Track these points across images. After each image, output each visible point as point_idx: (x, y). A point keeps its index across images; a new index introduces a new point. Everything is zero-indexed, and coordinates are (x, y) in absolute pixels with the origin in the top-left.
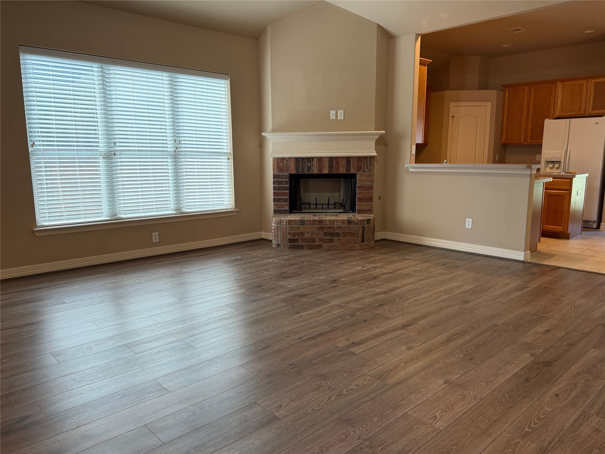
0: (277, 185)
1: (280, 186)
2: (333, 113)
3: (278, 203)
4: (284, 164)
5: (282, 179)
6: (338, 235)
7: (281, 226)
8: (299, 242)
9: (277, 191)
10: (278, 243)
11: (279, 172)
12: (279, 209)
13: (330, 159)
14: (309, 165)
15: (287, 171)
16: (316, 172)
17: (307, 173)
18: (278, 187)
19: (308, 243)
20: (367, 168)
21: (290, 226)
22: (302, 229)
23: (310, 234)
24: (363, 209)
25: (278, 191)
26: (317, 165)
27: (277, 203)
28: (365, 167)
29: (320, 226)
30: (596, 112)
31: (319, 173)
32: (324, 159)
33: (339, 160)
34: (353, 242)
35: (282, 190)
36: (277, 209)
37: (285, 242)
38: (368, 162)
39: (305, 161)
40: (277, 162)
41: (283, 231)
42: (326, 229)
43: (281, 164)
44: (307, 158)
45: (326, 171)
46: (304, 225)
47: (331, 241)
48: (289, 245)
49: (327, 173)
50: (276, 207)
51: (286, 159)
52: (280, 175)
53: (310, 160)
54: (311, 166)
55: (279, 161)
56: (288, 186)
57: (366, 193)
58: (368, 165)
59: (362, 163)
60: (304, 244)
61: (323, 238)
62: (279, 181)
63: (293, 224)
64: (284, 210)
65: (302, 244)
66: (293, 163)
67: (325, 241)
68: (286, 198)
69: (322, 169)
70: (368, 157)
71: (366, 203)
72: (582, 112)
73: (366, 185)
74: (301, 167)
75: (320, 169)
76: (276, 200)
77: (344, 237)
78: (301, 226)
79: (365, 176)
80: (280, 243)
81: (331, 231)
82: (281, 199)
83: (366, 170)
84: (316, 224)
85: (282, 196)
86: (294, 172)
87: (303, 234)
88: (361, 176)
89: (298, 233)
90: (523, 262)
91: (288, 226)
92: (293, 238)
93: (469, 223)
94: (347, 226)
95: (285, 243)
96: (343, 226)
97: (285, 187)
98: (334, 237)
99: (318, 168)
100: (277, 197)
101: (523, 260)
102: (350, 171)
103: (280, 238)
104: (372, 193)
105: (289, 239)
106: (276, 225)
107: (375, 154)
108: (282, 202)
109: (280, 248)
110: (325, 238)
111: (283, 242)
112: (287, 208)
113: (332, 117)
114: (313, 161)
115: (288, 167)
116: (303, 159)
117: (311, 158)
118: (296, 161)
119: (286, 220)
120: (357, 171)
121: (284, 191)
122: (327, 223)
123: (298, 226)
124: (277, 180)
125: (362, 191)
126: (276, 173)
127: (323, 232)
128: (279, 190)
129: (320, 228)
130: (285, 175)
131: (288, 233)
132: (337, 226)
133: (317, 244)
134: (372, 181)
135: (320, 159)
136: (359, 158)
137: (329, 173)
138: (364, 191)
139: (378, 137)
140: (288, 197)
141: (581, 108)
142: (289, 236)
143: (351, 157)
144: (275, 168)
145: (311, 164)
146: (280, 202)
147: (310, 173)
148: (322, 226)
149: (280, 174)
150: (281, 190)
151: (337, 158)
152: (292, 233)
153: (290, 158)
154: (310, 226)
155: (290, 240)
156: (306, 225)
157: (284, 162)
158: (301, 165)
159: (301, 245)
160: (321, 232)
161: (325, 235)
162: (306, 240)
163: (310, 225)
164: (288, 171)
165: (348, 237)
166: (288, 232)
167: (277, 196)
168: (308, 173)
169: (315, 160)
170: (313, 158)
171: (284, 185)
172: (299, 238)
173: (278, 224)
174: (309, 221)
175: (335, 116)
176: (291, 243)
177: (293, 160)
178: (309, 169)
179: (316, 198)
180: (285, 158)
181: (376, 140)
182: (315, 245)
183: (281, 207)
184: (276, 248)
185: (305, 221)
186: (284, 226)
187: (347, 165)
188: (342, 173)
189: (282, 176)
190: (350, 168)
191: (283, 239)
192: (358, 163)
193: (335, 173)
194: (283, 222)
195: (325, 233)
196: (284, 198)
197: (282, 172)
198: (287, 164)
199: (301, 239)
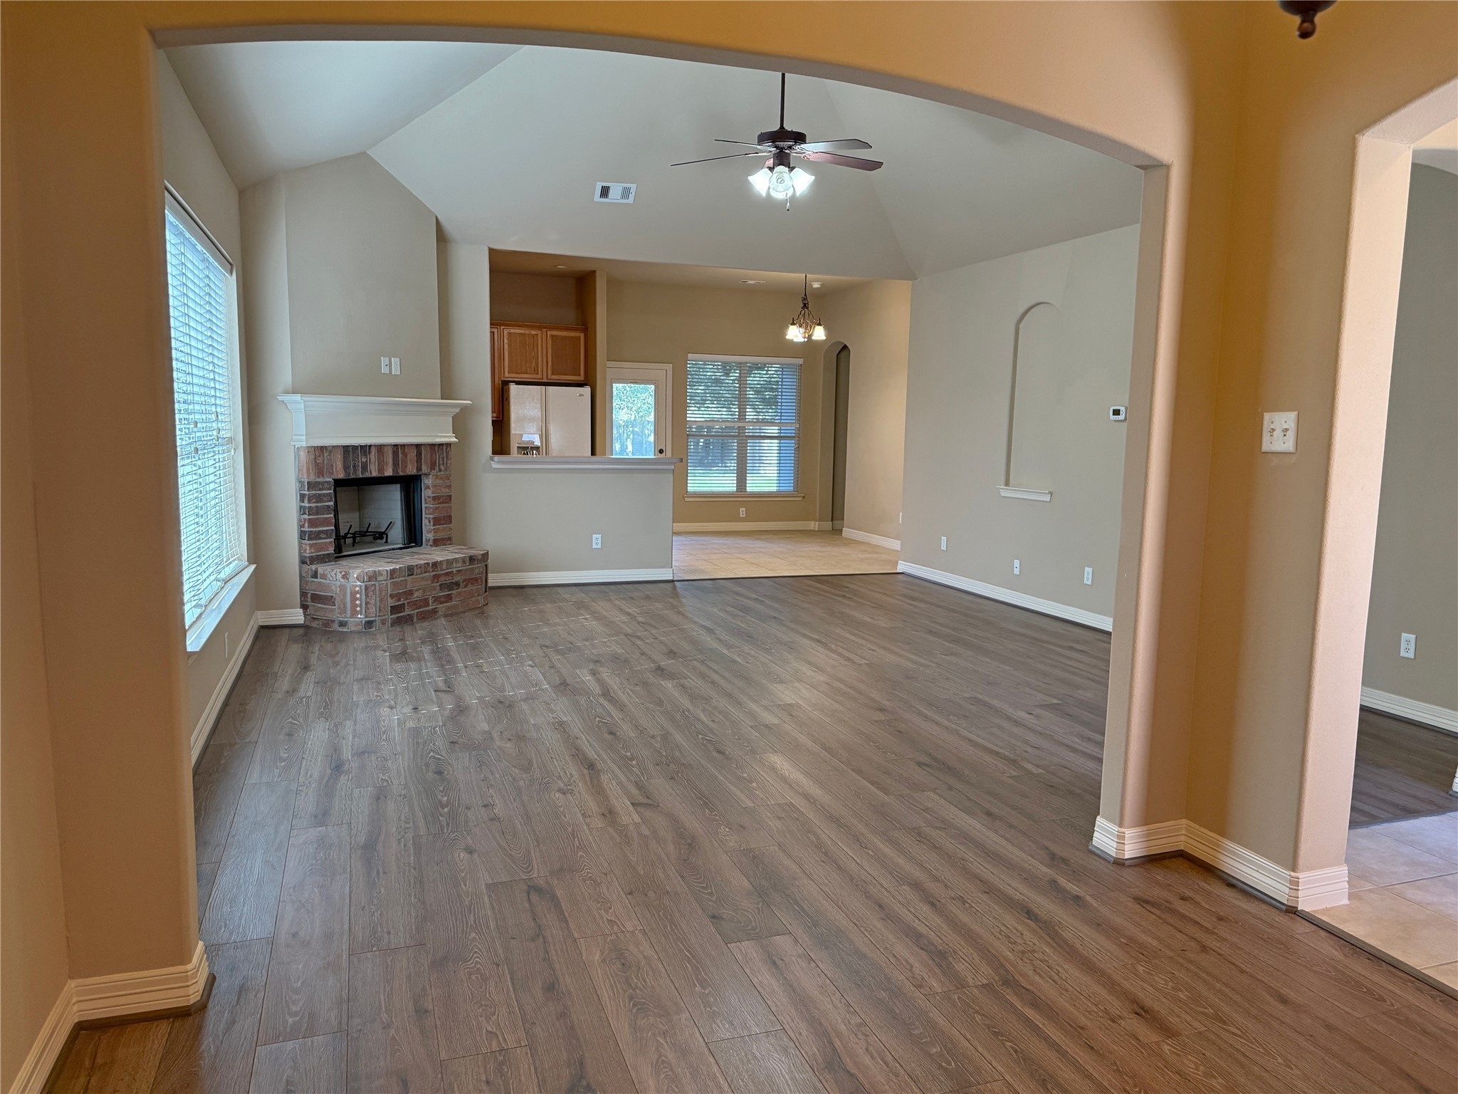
0: (314, 503)
1: (319, 504)
2: (384, 361)
3: (317, 542)
4: (325, 459)
5: (323, 489)
6: (457, 584)
7: (375, 585)
8: (406, 610)
9: (314, 517)
10: (367, 619)
11: (318, 477)
12: (319, 553)
13: (395, 449)
14: (365, 461)
15: (330, 472)
16: (375, 474)
17: (361, 476)
18: (317, 507)
19: (418, 609)
20: (443, 464)
21: (392, 581)
22: (410, 583)
23: (421, 591)
24: (442, 537)
25: (316, 517)
26: (375, 461)
27: (314, 542)
28: (441, 462)
29: (434, 573)
30: (555, 378)
31: (380, 475)
32: (386, 449)
33: (406, 450)
34: (476, 596)
35: (323, 514)
36: (314, 554)
37: (384, 616)
38: (443, 453)
39: (358, 453)
40: (313, 457)
41: (380, 593)
42: (442, 579)
43: (320, 460)
44: (361, 446)
45: (389, 472)
46: (413, 574)
47: (449, 598)
48: (391, 619)
49: (391, 474)
50: (313, 551)
51: (329, 449)
52: (319, 483)
53: (365, 449)
54: (367, 461)
55: (317, 454)
56: (332, 503)
57: (443, 508)
58: (443, 458)
59: (436, 455)
60: (413, 612)
61: (439, 595)
62: (319, 494)
63: (396, 578)
64: (328, 554)
65: (410, 613)
66: (340, 456)
67: (442, 600)
68: (330, 530)
69: (384, 468)
70: (443, 444)
71: (445, 526)
72: (540, 376)
73: (444, 494)
74: (352, 463)
75: (381, 470)
76: (313, 536)
77: (465, 587)
78: (409, 579)
79: (441, 479)
80: (374, 619)
81: (448, 580)
82: (323, 532)
83: (442, 467)
84: (429, 572)
85: (324, 526)
86: (341, 476)
87: (411, 593)
88: (435, 478)
89: (405, 593)
90: (672, 581)
91: (389, 582)
92: (397, 604)
93: (597, 542)
94: (469, 567)
95: (383, 618)
96: (464, 568)
97: (328, 506)
98: (453, 590)
99: (378, 465)
100: (315, 529)
101: (671, 578)
102: (421, 470)
103: (374, 609)
104: (450, 508)
105: (391, 607)
106: (363, 584)
107: (453, 439)
108: (323, 538)
109: (374, 629)
110: (441, 594)
111: (379, 616)
112: (331, 550)
113: (385, 370)
114: (370, 453)
115: (332, 466)
116: (355, 448)
117: (366, 446)
118: (344, 452)
119: (387, 570)
120: (431, 471)
121: (327, 514)
122: (444, 567)
123: (404, 578)
124: (313, 492)
125: (438, 505)
126: (313, 478)
127: (438, 584)
128: (317, 514)
129: (434, 576)
130: (326, 482)
131: (391, 595)
132: (455, 569)
133: (430, 608)
134: (449, 487)
135: (380, 448)
136: (432, 446)
137: (394, 475)
138: (441, 505)
139: (457, 410)
140: (333, 528)
141: (538, 370)
142: (391, 602)
143: (421, 445)
144: (311, 468)
145: (367, 457)
146: (321, 538)
147: (367, 475)
148: (437, 573)
149: (318, 480)
150: (321, 514)
151: (403, 446)
152: (396, 595)
153: (334, 446)
154: (421, 576)
155: (394, 609)
157: (325, 454)
158: (353, 460)
159: (409, 615)
161: (441, 590)
162: (415, 604)
163: (421, 573)
164: (332, 474)
165: (470, 587)
166: (389, 594)
167: (316, 527)
168: (364, 476)
169: (373, 450)
170: (370, 446)
171: (325, 502)
172: (406, 602)
173: (369, 581)
174: (421, 567)
175: (388, 366)
176: (394, 613)
177: (339, 452)
178: (365, 468)
180: (326, 447)
181: (454, 416)
182: (428, 611)
183: (322, 549)
184: (364, 630)
185: (413, 569)
186: (383, 582)
187: (417, 459)
188: (410, 473)
189: (323, 483)
190: (421, 465)
191: (380, 610)
192: (431, 456)
193: (401, 474)
194: (382, 575)
195: (441, 585)
196: (327, 530)
197: (323, 476)
198: (331, 459)
199: (408, 603)
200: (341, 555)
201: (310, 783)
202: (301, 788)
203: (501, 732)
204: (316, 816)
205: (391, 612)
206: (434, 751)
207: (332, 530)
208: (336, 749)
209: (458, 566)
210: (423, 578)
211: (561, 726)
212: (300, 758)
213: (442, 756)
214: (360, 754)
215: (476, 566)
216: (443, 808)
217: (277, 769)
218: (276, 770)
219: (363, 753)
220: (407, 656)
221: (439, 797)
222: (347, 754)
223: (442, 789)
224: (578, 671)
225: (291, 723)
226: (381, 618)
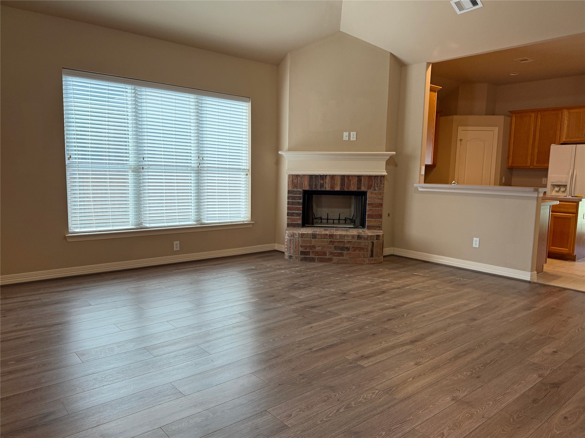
0: (291, 200)
1: (294, 201)
2: (346, 134)
3: (292, 217)
4: (298, 180)
5: (296, 194)
6: (348, 249)
8: (311, 255)
9: (290, 206)
10: (290, 255)
11: (294, 188)
12: (293, 223)
13: (342, 177)
14: (322, 182)
15: (300, 187)
16: (328, 189)
17: (319, 190)
18: (292, 202)
19: (319, 256)
20: (378, 186)
21: (302, 239)
22: (314, 242)
23: (321, 247)
24: (373, 225)
25: (292, 206)
26: (329, 183)
27: (290, 217)
28: (376, 185)
29: (330, 240)
31: (331, 190)
32: (336, 177)
33: (350, 178)
34: (362, 257)
35: (296, 205)
36: (290, 222)
37: (297, 255)
38: (378, 181)
39: (319, 178)
40: (292, 179)
41: (295, 244)
42: (337, 244)
43: (295, 181)
44: (320, 176)
45: (338, 188)
46: (316, 238)
47: (341, 255)
48: (301, 257)
49: (339, 190)
50: (289, 221)
51: (301, 176)
52: (294, 191)
53: (323, 177)
54: (323, 183)
55: (294, 178)
56: (301, 201)
57: (375, 210)
58: (378, 184)
59: (372, 181)
60: (315, 257)
61: (334, 251)
62: (293, 196)
63: (305, 238)
64: (297, 224)
65: (313, 257)
66: (307, 180)
67: (336, 254)
68: (299, 213)
69: (334, 186)
70: (379, 176)
71: (376, 219)
73: (376, 203)
74: (314, 183)
76: (290, 214)
77: (354, 251)
78: (313, 240)
79: (375, 194)
80: (292, 255)
81: (341, 245)
82: (295, 213)
83: (376, 188)
84: (327, 238)
85: (295, 211)
86: (307, 188)
87: (314, 247)
88: (371, 194)
89: (310, 246)
90: (529, 282)
91: (300, 239)
92: (305, 250)
93: (476, 242)
94: (357, 241)
95: (297, 256)
96: (353, 241)
97: (299, 202)
98: (344, 251)
99: (331, 185)
100: (291, 212)
101: (529, 279)
102: (360, 188)
103: (292, 251)
104: (381, 211)
105: (301, 251)
106: (289, 238)
107: (385, 174)
109: (292, 260)
110: (335, 252)
112: (300, 222)
113: (345, 138)
114: (325, 179)
115: (302, 184)
116: (316, 176)
117: (324, 175)
118: (310, 178)
119: (299, 233)
120: (368, 189)
121: (298, 205)
122: (338, 237)
123: (310, 239)
124: (291, 195)
125: (372, 208)
126: (291, 189)
127: (334, 246)
128: (292, 205)
129: (331, 241)
130: (298, 191)
131: (301, 245)
132: (347, 240)
133: (327, 257)
134: (382, 199)
135: (333, 177)
136: (370, 177)
137: (341, 190)
138: (374, 208)
139: (388, 158)
140: (301, 212)
142: (301, 249)
143: (362, 176)
144: (290, 184)
145: (324, 181)
146: (294, 216)
147: (323, 189)
148: (333, 240)
150: (294, 205)
151: (348, 176)
152: (304, 246)
153: (304, 175)
154: (321, 240)
155: (302, 253)
156: (318, 239)
157: (299, 178)
158: (315, 182)
159: (312, 257)
160: (332, 246)
161: (335, 249)
162: (317, 253)
163: (322, 238)
164: (302, 187)
165: (357, 252)
166: (300, 245)
167: (291, 211)
168: (321, 190)
169: (328, 178)
170: (326, 176)
171: (297, 200)
172: (311, 251)
173: (291, 237)
174: (321, 235)
175: (348, 137)
176: (303, 255)
177: (307, 178)
178: (322, 185)
179: (328, 214)
180: (299, 175)
181: (387, 160)
183: (294, 221)
184: (289, 259)
185: (316, 235)
186: (297, 239)
187: (358, 183)
188: (353, 190)
189: (296, 191)
190: (361, 186)
191: (295, 252)
192: (369, 182)
193: (346, 190)
194: (296, 235)
195: (335, 247)
196: (297, 213)
197: (296, 188)
198: (302, 181)
199: (312, 252)
200: (305, 225)
205: (301, 254)
209: (350, 239)
210: (322, 241)
215: (363, 241)
226: (296, 255)
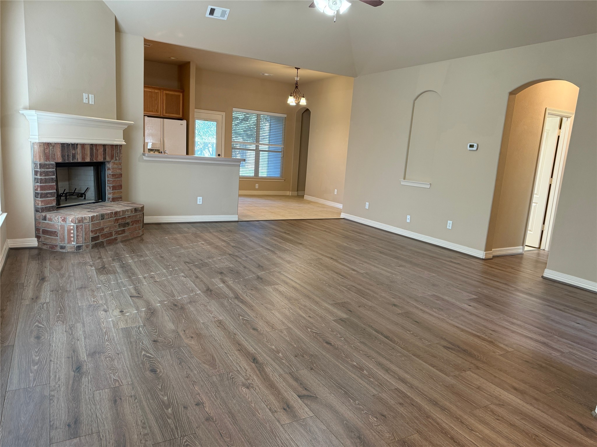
0: (44, 176)
1: (46, 177)
2: (85, 96)
3: (46, 199)
4: (50, 151)
5: (49, 168)
6: (128, 224)
7: (82, 225)
8: (100, 239)
9: (43, 185)
10: (78, 245)
11: (46, 161)
12: (46, 206)
13: (91, 146)
14: (74, 152)
15: (53, 159)
16: (80, 160)
17: (72, 161)
18: (45, 179)
19: (107, 238)
21: (92, 223)
22: (103, 224)
23: (108, 228)
24: (117, 197)
25: (45, 184)
26: (80, 153)
27: (44, 199)
28: (117, 155)
29: (115, 218)
30: (167, 115)
31: (83, 161)
32: (86, 146)
33: (97, 148)
34: (138, 229)
35: (49, 183)
36: (44, 206)
37: (88, 242)
38: (118, 150)
39: (70, 148)
40: (43, 149)
41: (85, 230)
42: (120, 221)
43: (47, 151)
44: (72, 144)
45: (88, 160)
46: (104, 219)
47: (124, 231)
48: (92, 244)
49: (89, 161)
50: (43, 204)
51: (53, 145)
52: (46, 165)
53: (74, 146)
54: (75, 153)
55: (46, 147)
56: (54, 177)
57: (118, 180)
58: (118, 153)
59: (114, 151)
60: (104, 240)
61: (118, 230)
62: (46, 171)
63: (95, 221)
64: (52, 206)
65: (102, 240)
66: (59, 150)
67: (120, 233)
68: (53, 192)
69: (85, 157)
70: (118, 145)
71: (118, 190)
72: (159, 114)
73: (118, 173)
74: (66, 154)
75: (83, 158)
76: (43, 196)
77: (132, 225)
78: (102, 221)
79: (117, 164)
80: (81, 245)
81: (122, 222)
82: (49, 193)
83: (117, 158)
84: (113, 217)
85: (50, 190)
86: (60, 161)
87: (103, 229)
88: (114, 164)
89: (99, 229)
90: (238, 221)
91: (90, 223)
92: (95, 236)
93: (200, 200)
94: (135, 214)
95: (87, 244)
96: (132, 215)
97: (52, 179)
98: (126, 227)
99: (82, 156)
100: (44, 192)
101: (237, 220)
102: (106, 159)
103: (82, 239)
104: (122, 180)
105: (91, 237)
106: (75, 225)
107: (124, 143)
108: (50, 197)
109: (81, 250)
110: (119, 230)
111: (85, 243)
112: (54, 204)
113: (85, 101)
114: (77, 148)
115: (55, 155)
116: (68, 145)
117: (75, 144)
118: (62, 147)
119: (89, 217)
120: (111, 160)
121: (51, 183)
122: (121, 214)
123: (99, 221)
124: (43, 170)
125: (115, 179)
126: (42, 161)
127: (118, 224)
129: (116, 220)
130: (51, 164)
131: (91, 231)
132: (127, 216)
133: (113, 237)
134: (121, 169)
135: (83, 145)
136: (112, 146)
137: (91, 161)
138: (116, 179)
139: (126, 127)
141: (158, 110)
142: (91, 235)
143: (106, 145)
144: (41, 156)
145: (75, 151)
146: (48, 197)
147: (76, 161)
148: (117, 218)
149: (46, 163)
150: (48, 183)
151: (96, 145)
152: (94, 231)
153: (56, 143)
154: (108, 219)
155: (94, 239)
156: (106, 219)
157: (51, 148)
158: (67, 152)
159: (101, 242)
160: (117, 224)
161: (119, 227)
162: (105, 236)
163: (109, 218)
164: (55, 159)
165: (135, 225)
166: (90, 230)
168: (73, 161)
169: (79, 146)
170: (77, 144)
171: (51, 176)
173: (79, 223)
174: (108, 215)
175: (87, 99)
176: (93, 241)
177: (59, 147)
178: (74, 156)
180: (51, 143)
181: (124, 129)
182: (112, 239)
183: (48, 203)
184: (75, 251)
185: (104, 216)
186: (87, 224)
187: (104, 153)
188: (100, 161)
189: (49, 165)
190: (106, 156)
191: (85, 240)
192: (112, 151)
193: (95, 161)
194: (86, 219)
195: (119, 224)
196: (52, 192)
197: (49, 161)
198: (54, 151)
199: (101, 235)
200: (59, 206)
201: (59, 386)
202: (52, 393)
203: (184, 331)
204: (69, 426)
205: (91, 240)
206: (145, 350)
207: (55, 192)
208: (74, 351)
209: (128, 214)
210: (109, 221)
211: (220, 324)
212: (48, 360)
213: (152, 354)
214: (92, 354)
215: (138, 214)
216: (167, 409)
217: (32, 373)
218: (31, 375)
219: (95, 353)
220: (106, 270)
221: (161, 396)
222: (83, 356)
223: (160, 388)
224: (213, 280)
225: (37, 326)
226: (86, 244)
